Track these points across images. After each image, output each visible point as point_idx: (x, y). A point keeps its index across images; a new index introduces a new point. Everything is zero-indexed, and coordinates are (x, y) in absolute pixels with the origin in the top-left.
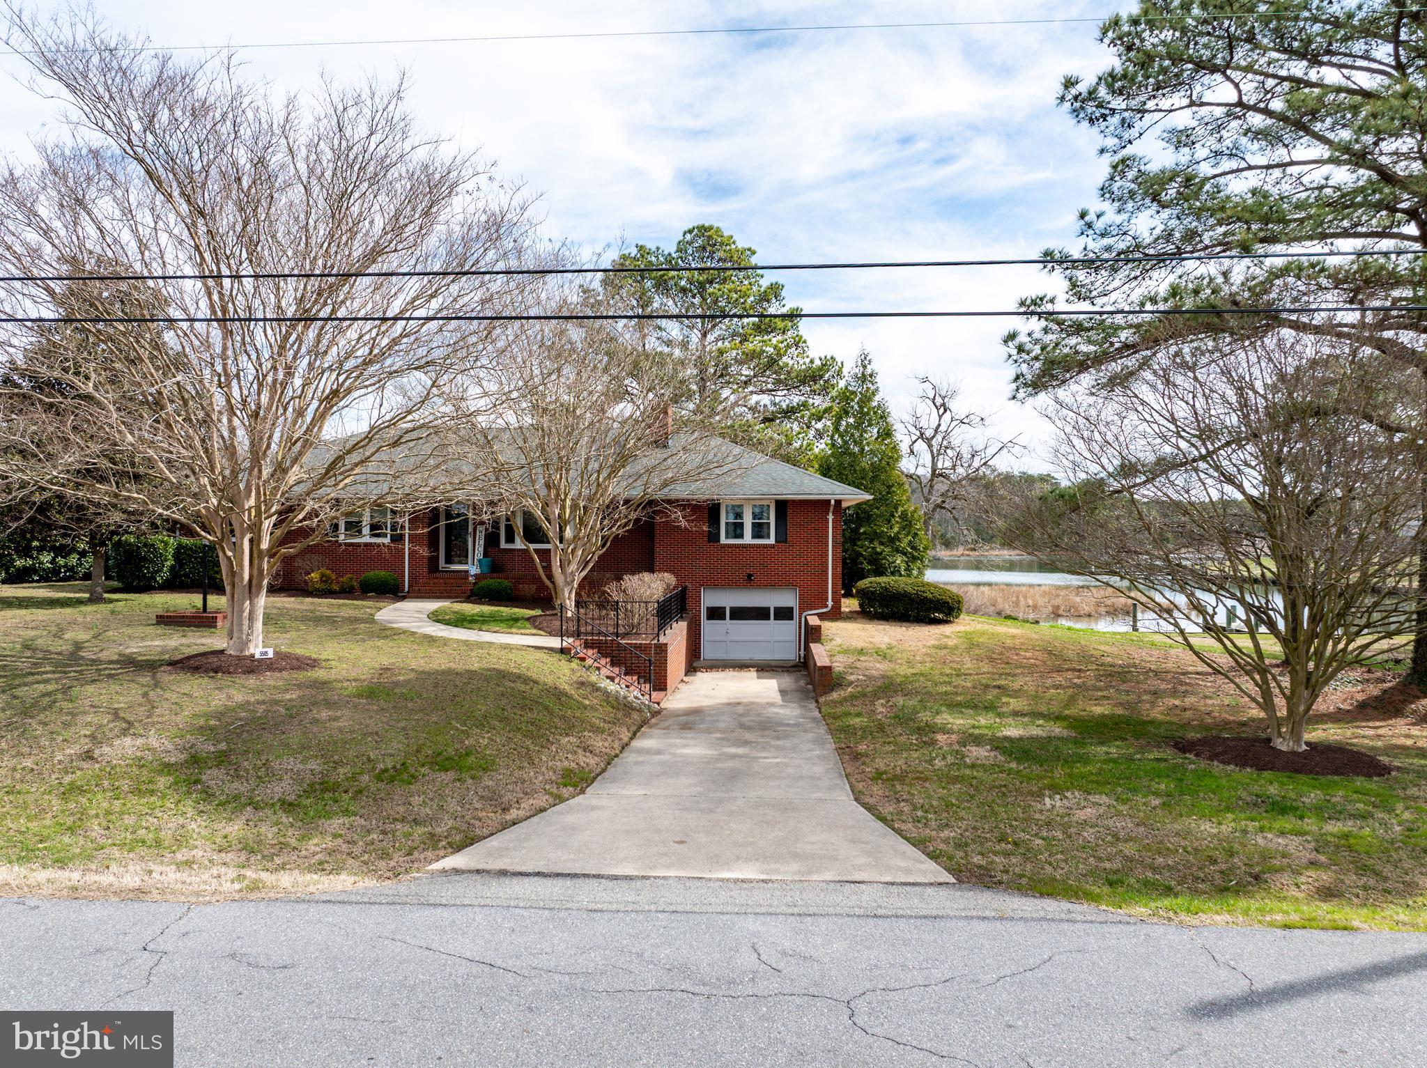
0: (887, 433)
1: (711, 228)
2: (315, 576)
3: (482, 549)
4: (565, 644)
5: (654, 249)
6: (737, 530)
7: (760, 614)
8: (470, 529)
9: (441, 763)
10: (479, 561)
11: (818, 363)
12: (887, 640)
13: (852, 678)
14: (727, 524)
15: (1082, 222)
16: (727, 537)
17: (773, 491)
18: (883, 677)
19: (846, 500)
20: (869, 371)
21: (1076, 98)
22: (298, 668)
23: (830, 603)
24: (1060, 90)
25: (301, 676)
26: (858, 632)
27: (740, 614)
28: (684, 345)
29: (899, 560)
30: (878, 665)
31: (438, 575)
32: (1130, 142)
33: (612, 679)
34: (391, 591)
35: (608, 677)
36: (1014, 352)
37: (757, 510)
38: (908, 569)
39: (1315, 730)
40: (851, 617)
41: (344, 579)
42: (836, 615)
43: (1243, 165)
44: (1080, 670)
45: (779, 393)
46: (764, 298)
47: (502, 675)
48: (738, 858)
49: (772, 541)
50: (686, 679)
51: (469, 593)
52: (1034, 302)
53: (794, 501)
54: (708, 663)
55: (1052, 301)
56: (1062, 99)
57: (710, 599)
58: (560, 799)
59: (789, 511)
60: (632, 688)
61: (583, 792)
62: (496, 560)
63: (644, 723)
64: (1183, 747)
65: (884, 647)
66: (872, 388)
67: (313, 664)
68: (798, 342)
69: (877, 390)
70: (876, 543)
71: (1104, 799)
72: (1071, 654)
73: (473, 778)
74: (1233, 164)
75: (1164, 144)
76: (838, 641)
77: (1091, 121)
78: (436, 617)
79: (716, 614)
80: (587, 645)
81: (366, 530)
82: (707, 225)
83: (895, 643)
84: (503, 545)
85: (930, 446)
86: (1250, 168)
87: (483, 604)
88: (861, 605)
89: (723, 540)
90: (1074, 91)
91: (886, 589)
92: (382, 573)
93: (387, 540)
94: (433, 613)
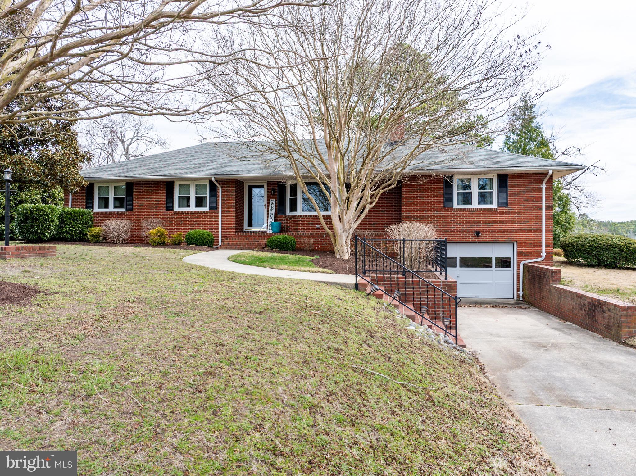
2: (153, 232)
3: (273, 216)
6: (467, 199)
7: (484, 263)
8: (265, 202)
10: (272, 224)
14: (458, 193)
16: (458, 204)
23: (544, 254)
27: (468, 262)
31: (242, 234)
34: (207, 243)
37: (481, 183)
41: (175, 235)
42: (548, 262)
49: (495, 205)
51: (264, 246)
53: (513, 175)
59: (509, 182)
78: (235, 260)
81: (193, 202)
84: (288, 213)
87: (274, 252)
89: (456, 206)
92: (201, 231)
93: (207, 209)
94: (233, 256)
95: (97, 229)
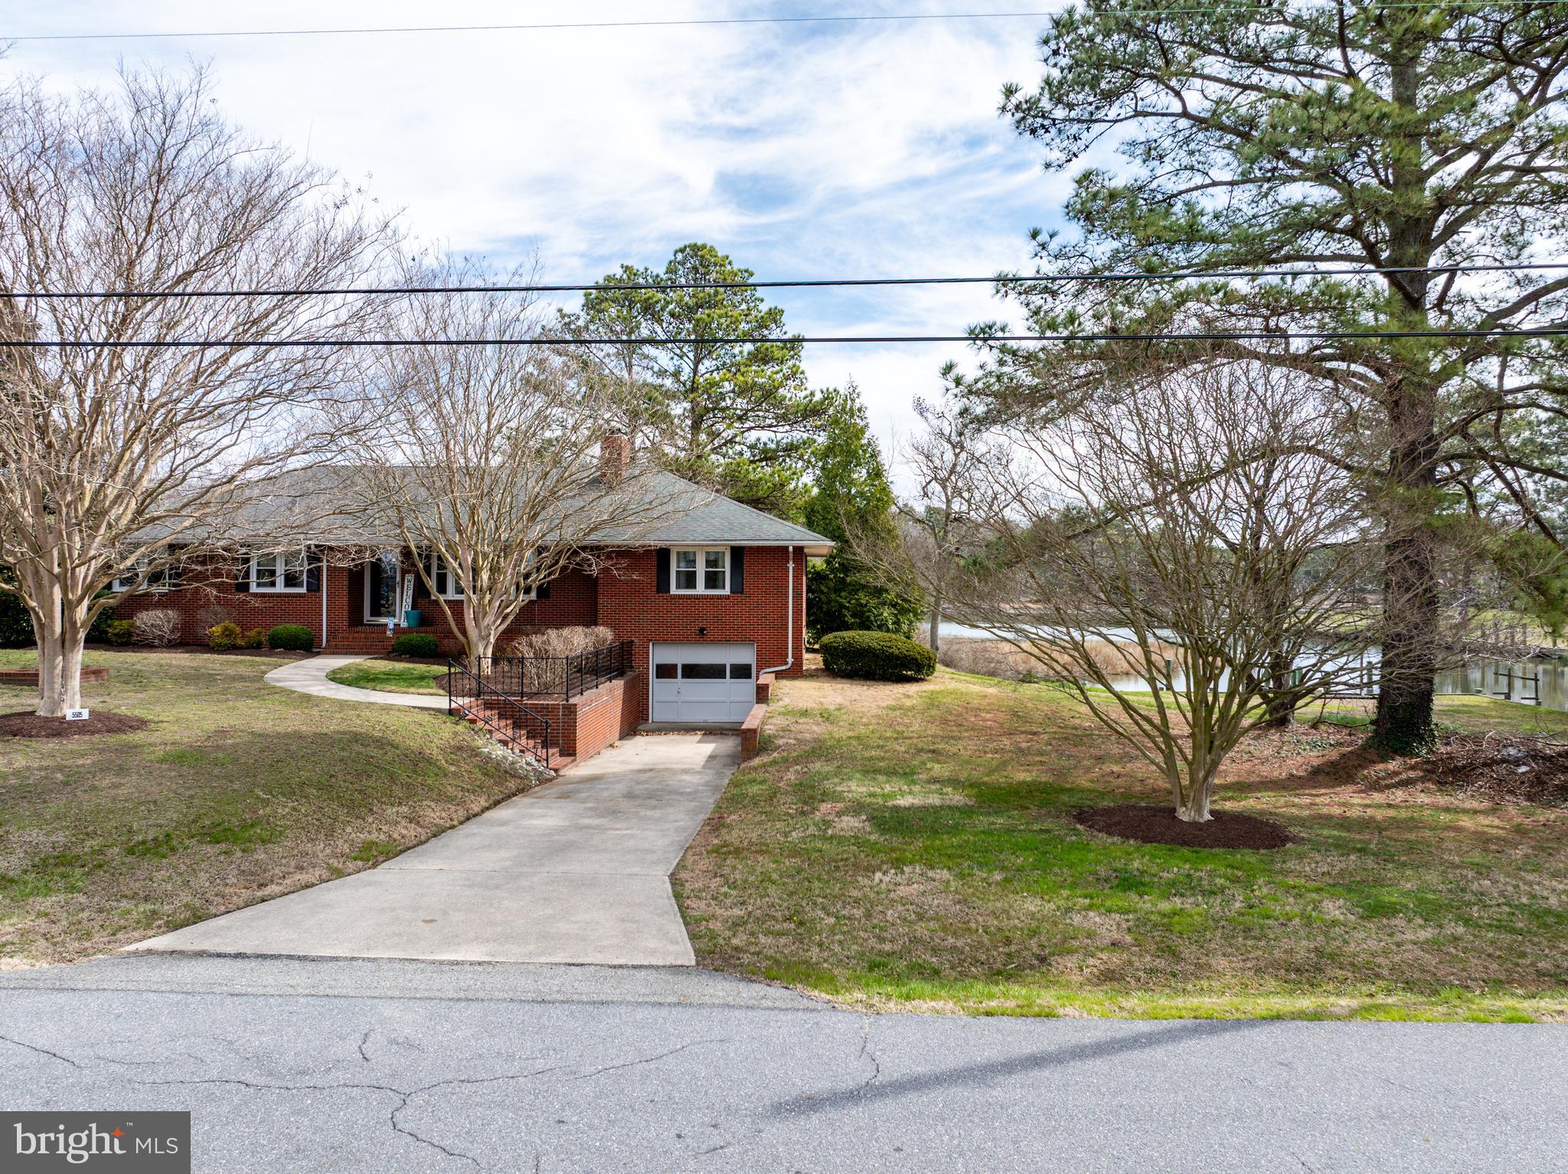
0: (877, 474)
1: (704, 247)
2: (217, 630)
3: (410, 600)
4: (454, 705)
5: (642, 270)
6: (689, 580)
7: (714, 672)
8: (398, 579)
9: (217, 835)
10: (407, 613)
11: (818, 397)
12: (839, 700)
13: (781, 742)
14: (677, 572)
15: (1034, 243)
16: (678, 587)
17: (727, 536)
18: (815, 740)
19: (809, 547)
20: (857, 405)
21: (1018, 107)
22: (118, 730)
23: (790, 660)
24: (1000, 99)
25: (113, 739)
26: (811, 692)
27: (693, 671)
28: (676, 374)
29: (886, 613)
30: (815, 728)
31: (360, 629)
32: (1075, 155)
33: (505, 743)
34: (304, 646)
35: (500, 741)
36: (952, 385)
37: (710, 558)
38: (897, 623)
39: (1247, 798)
40: (812, 675)
41: (252, 633)
42: (796, 672)
43: (1208, 181)
44: (1035, 734)
45: (781, 429)
46: (762, 325)
47: (356, 738)
48: (477, 938)
49: (727, 591)
50: (617, 743)
51: (389, 649)
52: (983, 330)
53: (751, 548)
54: (654, 726)
55: (1003, 330)
56: (1003, 109)
57: (660, 655)
58: (338, 874)
59: (746, 559)
60: (527, 754)
61: (375, 866)
62: (426, 612)
63: (521, 791)
64: (1085, 816)
65: (832, 707)
66: (862, 424)
67: (141, 724)
68: (794, 373)
69: (867, 426)
70: (861, 594)
71: (945, 874)
72: (1037, 716)
73: (244, 851)
74: (1198, 180)
75: (1126, 158)
76: (786, 701)
77: (1033, 131)
78: (335, 677)
79: (666, 671)
80: (488, 706)
81: (280, 581)
82: (699, 243)
83: (846, 703)
84: (434, 596)
85: (944, 488)
86: (1214, 184)
87: (401, 661)
88: (825, 661)
89: (674, 590)
90: (1014, 100)
91: (850, 644)
92: (293, 627)
93: (303, 590)
94: (334, 672)
95: (125, 623)
